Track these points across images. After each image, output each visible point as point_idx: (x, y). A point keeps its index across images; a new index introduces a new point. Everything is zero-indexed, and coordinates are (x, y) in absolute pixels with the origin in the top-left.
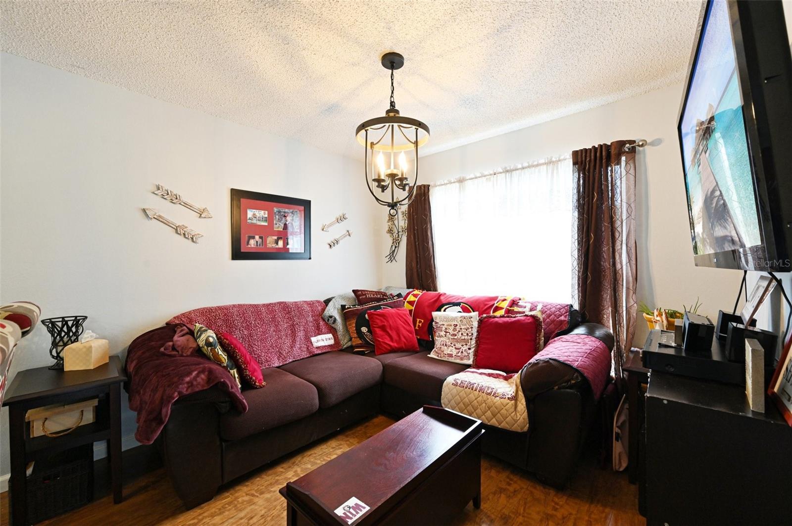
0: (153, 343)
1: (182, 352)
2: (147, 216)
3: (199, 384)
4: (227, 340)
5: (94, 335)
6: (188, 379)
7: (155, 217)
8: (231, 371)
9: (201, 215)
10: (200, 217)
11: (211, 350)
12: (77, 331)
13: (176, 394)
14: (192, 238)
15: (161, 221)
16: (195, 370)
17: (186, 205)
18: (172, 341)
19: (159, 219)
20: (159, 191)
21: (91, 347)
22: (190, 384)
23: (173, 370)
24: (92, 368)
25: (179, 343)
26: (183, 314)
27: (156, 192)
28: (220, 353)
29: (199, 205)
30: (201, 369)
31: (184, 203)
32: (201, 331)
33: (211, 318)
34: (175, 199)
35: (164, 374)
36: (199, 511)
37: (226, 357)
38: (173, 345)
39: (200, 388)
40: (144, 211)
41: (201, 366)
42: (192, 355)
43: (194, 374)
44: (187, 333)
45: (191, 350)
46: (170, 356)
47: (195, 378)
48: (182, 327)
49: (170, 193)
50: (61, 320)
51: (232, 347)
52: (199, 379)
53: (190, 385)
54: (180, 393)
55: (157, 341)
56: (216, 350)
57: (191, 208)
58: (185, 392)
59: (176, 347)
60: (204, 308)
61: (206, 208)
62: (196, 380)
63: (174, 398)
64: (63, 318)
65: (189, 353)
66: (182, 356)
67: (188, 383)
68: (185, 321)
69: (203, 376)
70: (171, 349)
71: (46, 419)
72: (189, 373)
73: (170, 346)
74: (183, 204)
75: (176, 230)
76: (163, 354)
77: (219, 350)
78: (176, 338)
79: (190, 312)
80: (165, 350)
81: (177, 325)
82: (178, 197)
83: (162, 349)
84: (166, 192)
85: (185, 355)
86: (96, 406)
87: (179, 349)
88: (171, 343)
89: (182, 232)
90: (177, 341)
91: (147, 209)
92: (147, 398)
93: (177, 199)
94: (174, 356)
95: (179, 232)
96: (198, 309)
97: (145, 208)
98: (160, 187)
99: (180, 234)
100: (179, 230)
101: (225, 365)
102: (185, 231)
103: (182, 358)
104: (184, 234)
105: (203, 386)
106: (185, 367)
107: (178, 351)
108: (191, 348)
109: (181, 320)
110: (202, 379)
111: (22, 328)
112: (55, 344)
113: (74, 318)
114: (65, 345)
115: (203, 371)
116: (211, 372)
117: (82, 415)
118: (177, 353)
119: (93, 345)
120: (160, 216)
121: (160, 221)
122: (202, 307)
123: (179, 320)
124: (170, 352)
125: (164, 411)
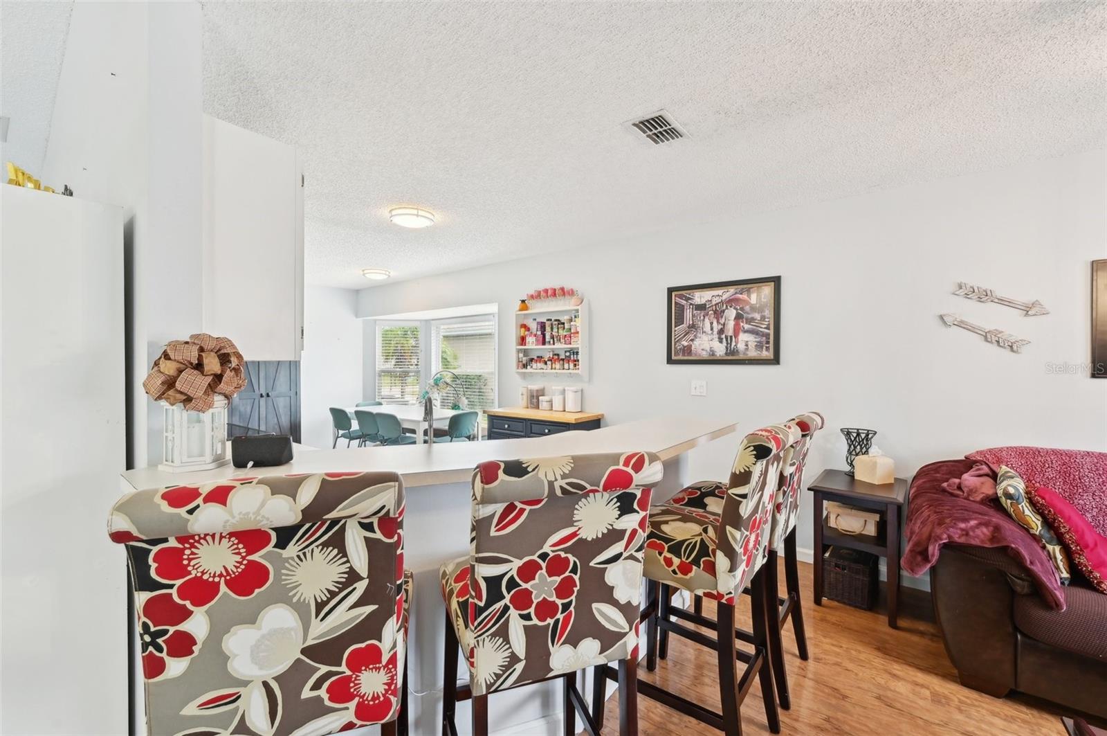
0: (938, 475)
1: (969, 495)
2: (945, 323)
3: (977, 537)
4: (1043, 498)
5: (880, 451)
6: (962, 525)
7: (955, 323)
8: (1047, 545)
9: (1028, 312)
10: (1027, 314)
11: (1011, 503)
12: (867, 444)
13: (945, 536)
14: (1011, 347)
15: (964, 328)
16: (975, 519)
17: (1001, 301)
18: (960, 479)
19: (961, 325)
20: (961, 291)
21: (876, 463)
22: (966, 533)
23: (948, 510)
24: (877, 484)
25: (967, 483)
26: (990, 451)
27: (957, 293)
28: (1027, 512)
29: (1024, 298)
30: (983, 521)
31: (998, 299)
32: (1006, 477)
33: (1035, 464)
34: (984, 296)
35: (938, 510)
36: (977, 696)
37: (1039, 523)
38: (960, 484)
39: (976, 542)
40: (941, 317)
41: (986, 518)
42: (982, 502)
43: (973, 523)
44: (987, 475)
45: (982, 496)
46: (952, 495)
47: (973, 528)
48: (982, 465)
49: (976, 290)
50: (856, 431)
51: (1050, 511)
52: (978, 532)
53: (964, 533)
54: (949, 537)
55: (943, 474)
56: (1020, 506)
57: (1011, 305)
58: (957, 539)
59: (962, 486)
60: (1026, 448)
61: (1037, 301)
62: (974, 532)
63: (941, 539)
64: (858, 430)
65: (978, 499)
66: (967, 499)
67: (962, 530)
68: (990, 459)
69: (985, 530)
70: (956, 488)
71: (838, 515)
72: (965, 520)
73: (955, 483)
74: (996, 301)
75: (986, 337)
76: (944, 491)
77: (1025, 508)
78: (965, 476)
79: (1001, 450)
80: (948, 486)
81: (975, 462)
82: (989, 293)
83: (945, 485)
84: (972, 290)
85: (972, 499)
86: (878, 522)
87: (965, 490)
88: (957, 481)
89: (994, 339)
90: (966, 480)
91: (944, 315)
92: (917, 529)
93: (987, 295)
94: (957, 496)
95: (990, 340)
96: (1016, 448)
97: (942, 314)
98: (963, 285)
99: (991, 342)
100: (989, 336)
101: (1037, 533)
102: (999, 338)
103: (966, 501)
104: (998, 342)
105: (982, 541)
106: (963, 512)
107: (963, 492)
108: (983, 493)
109: (985, 456)
110: (984, 534)
111: (802, 431)
112: (850, 453)
113: (866, 432)
114: (857, 455)
115: (986, 524)
116: (997, 528)
117: (865, 523)
118: (961, 493)
119: (878, 461)
120: (962, 322)
121: (961, 327)
122: (1023, 445)
123: (982, 456)
124: (955, 490)
125: (931, 548)
